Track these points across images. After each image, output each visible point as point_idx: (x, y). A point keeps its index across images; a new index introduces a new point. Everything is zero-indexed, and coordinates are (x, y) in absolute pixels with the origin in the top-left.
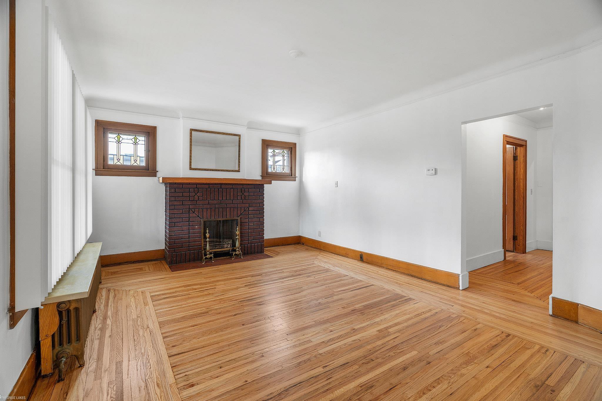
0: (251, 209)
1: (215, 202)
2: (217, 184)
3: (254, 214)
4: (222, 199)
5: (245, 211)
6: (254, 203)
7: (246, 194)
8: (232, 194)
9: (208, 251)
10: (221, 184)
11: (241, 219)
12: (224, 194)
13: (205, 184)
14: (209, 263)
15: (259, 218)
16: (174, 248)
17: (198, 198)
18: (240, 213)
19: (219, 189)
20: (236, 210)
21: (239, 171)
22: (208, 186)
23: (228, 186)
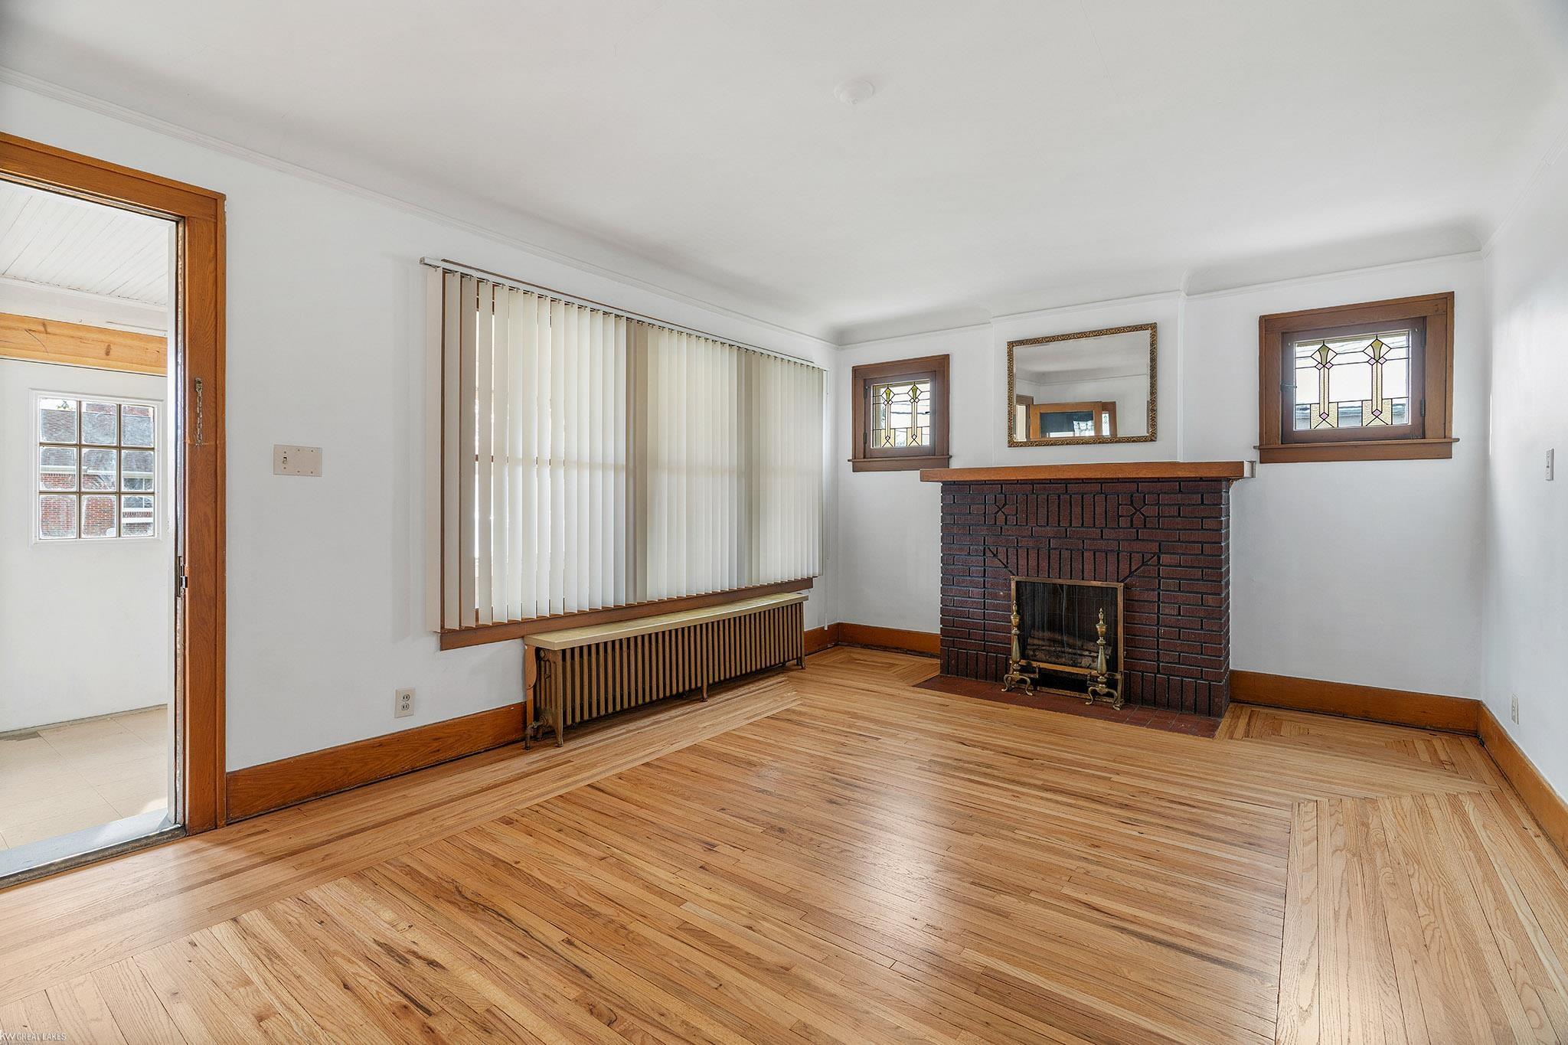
0: (1165, 559)
1: (1049, 531)
2: (1055, 482)
3: (1180, 579)
4: (1071, 525)
5: (1143, 564)
6: (1179, 541)
7: (1150, 511)
8: (1099, 510)
9: (1017, 663)
10: (1067, 482)
11: (1126, 588)
12: (1077, 510)
13: (1023, 482)
14: (1015, 694)
15: (1203, 594)
16: (952, 637)
17: (1006, 517)
18: (1128, 570)
19: (1059, 497)
20: (1112, 558)
21: (1152, 438)
22: (1029, 487)
23: (1088, 487)
